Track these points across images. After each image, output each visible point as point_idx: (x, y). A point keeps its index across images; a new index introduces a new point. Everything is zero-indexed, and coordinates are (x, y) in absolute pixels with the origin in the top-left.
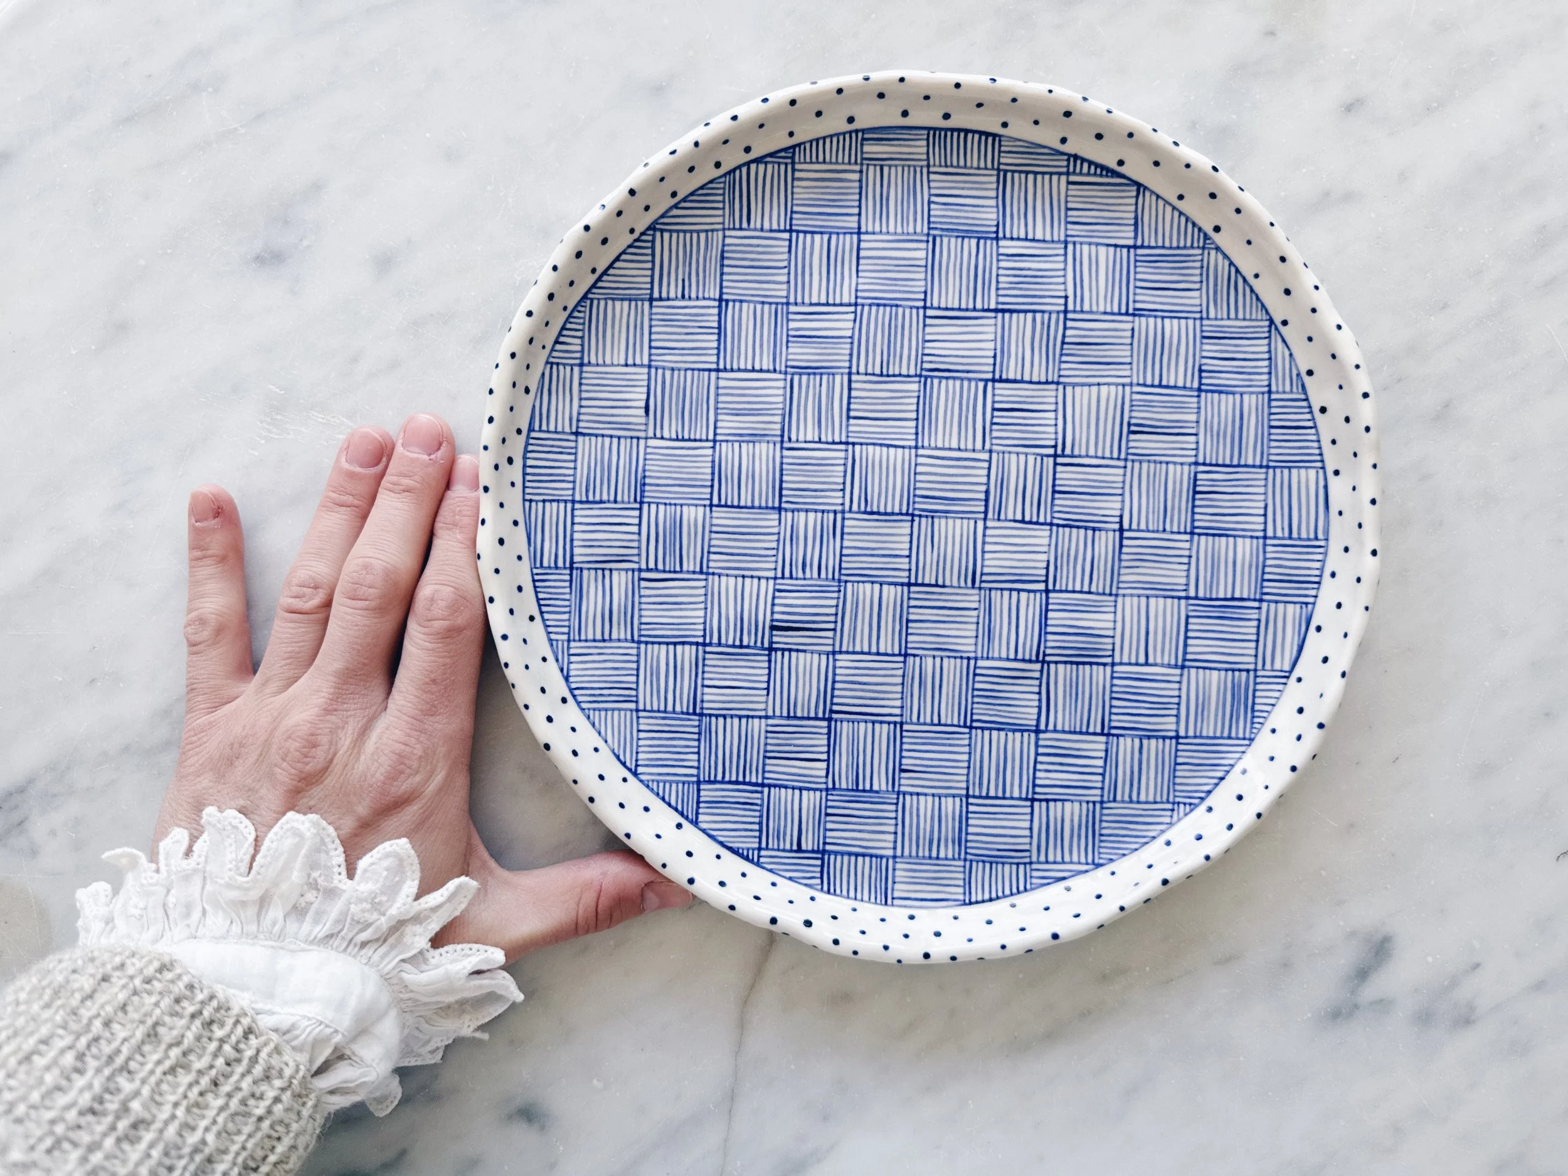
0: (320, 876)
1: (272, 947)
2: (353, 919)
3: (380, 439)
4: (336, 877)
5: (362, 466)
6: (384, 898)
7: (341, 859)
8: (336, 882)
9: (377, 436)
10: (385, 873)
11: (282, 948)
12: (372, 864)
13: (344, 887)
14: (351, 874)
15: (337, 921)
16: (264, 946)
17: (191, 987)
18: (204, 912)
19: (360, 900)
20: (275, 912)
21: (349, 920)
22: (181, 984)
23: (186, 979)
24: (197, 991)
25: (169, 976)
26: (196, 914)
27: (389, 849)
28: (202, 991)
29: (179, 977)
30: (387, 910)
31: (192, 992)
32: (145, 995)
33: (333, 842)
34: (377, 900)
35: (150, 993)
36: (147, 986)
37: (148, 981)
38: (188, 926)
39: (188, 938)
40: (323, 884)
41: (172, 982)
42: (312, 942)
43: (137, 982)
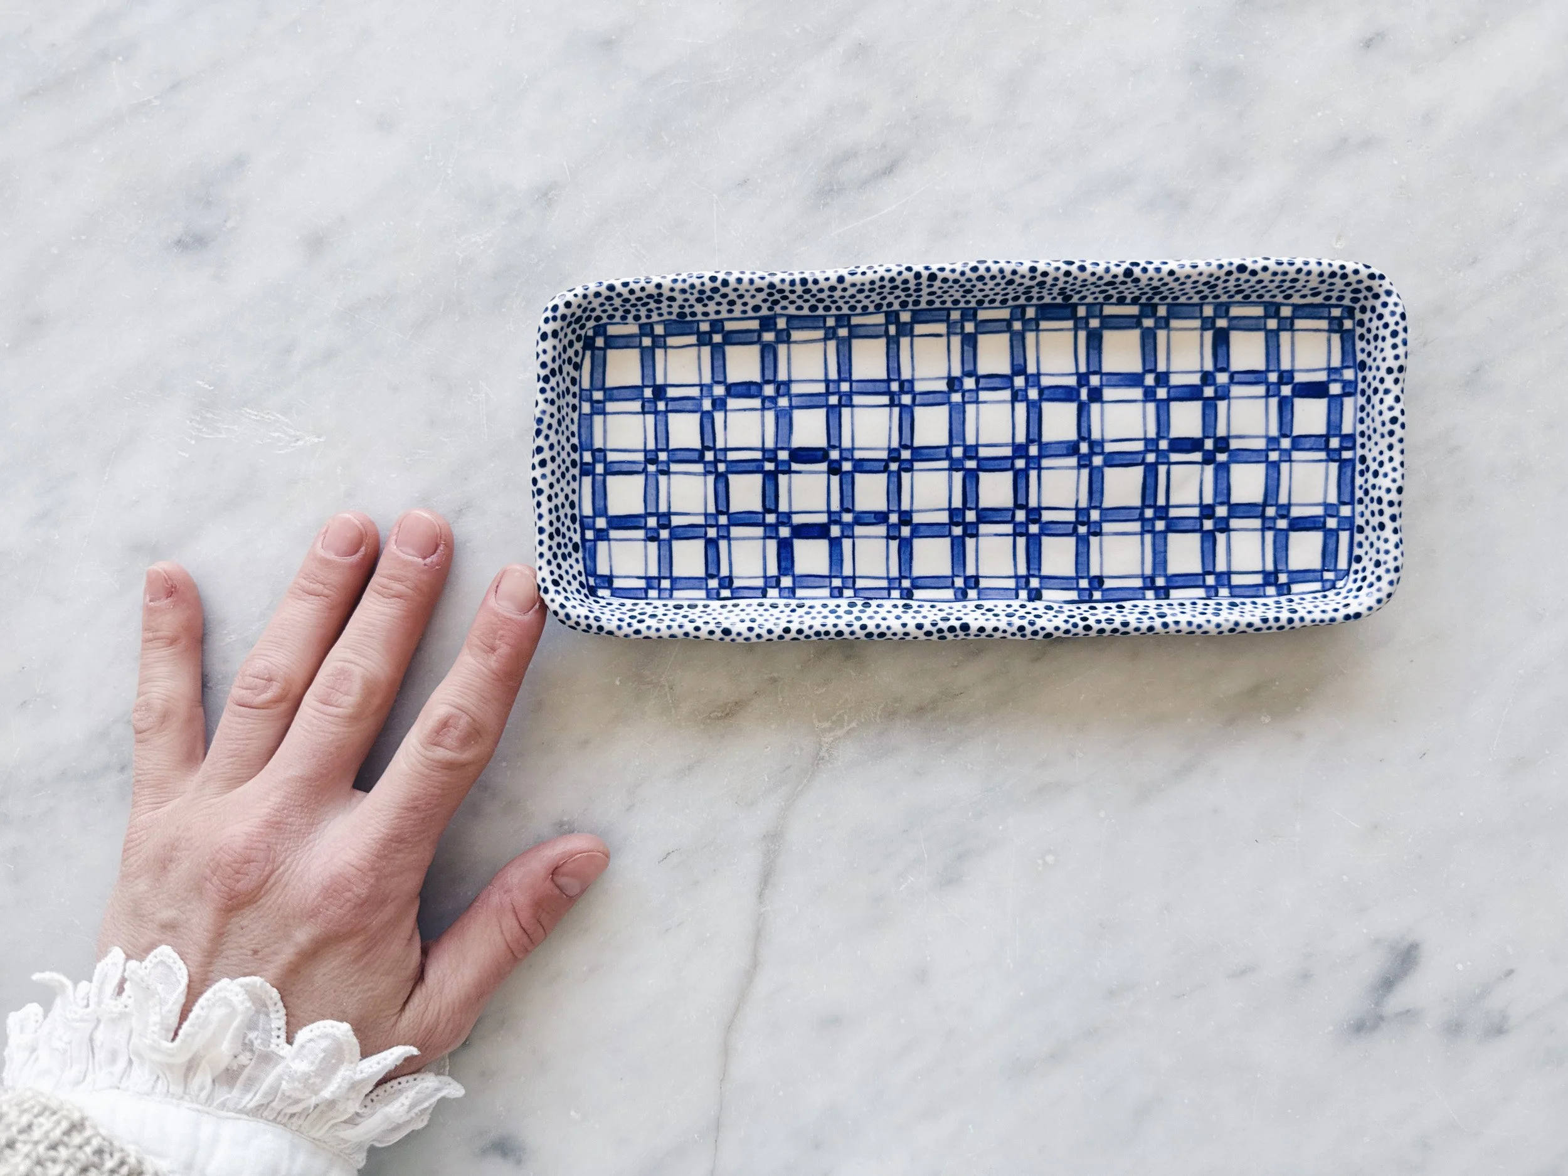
0: (256, 1038)
1: (198, 1111)
2: (283, 1094)
3: (361, 527)
4: (274, 1041)
5: (337, 554)
6: (318, 1080)
7: (282, 1023)
8: (273, 1046)
9: (357, 522)
10: (322, 1055)
11: (208, 1113)
12: (311, 1040)
13: (281, 1053)
14: (290, 1041)
15: (266, 1094)
16: (189, 1109)
17: (99, 1152)
18: (130, 1062)
19: (292, 1079)
20: (203, 1078)
21: (279, 1095)
22: (88, 1150)
23: (95, 1143)
24: (106, 1156)
25: (77, 1139)
26: (122, 1063)
27: (330, 1030)
28: (111, 1155)
29: (88, 1142)
30: (321, 1090)
31: (102, 1159)
32: (49, 1164)
33: (276, 1004)
34: (311, 1081)
35: (54, 1161)
36: (52, 1153)
37: (53, 1147)
38: (111, 1073)
39: (111, 1087)
40: (257, 1046)
41: (80, 1147)
42: (240, 1111)
43: (41, 1149)
